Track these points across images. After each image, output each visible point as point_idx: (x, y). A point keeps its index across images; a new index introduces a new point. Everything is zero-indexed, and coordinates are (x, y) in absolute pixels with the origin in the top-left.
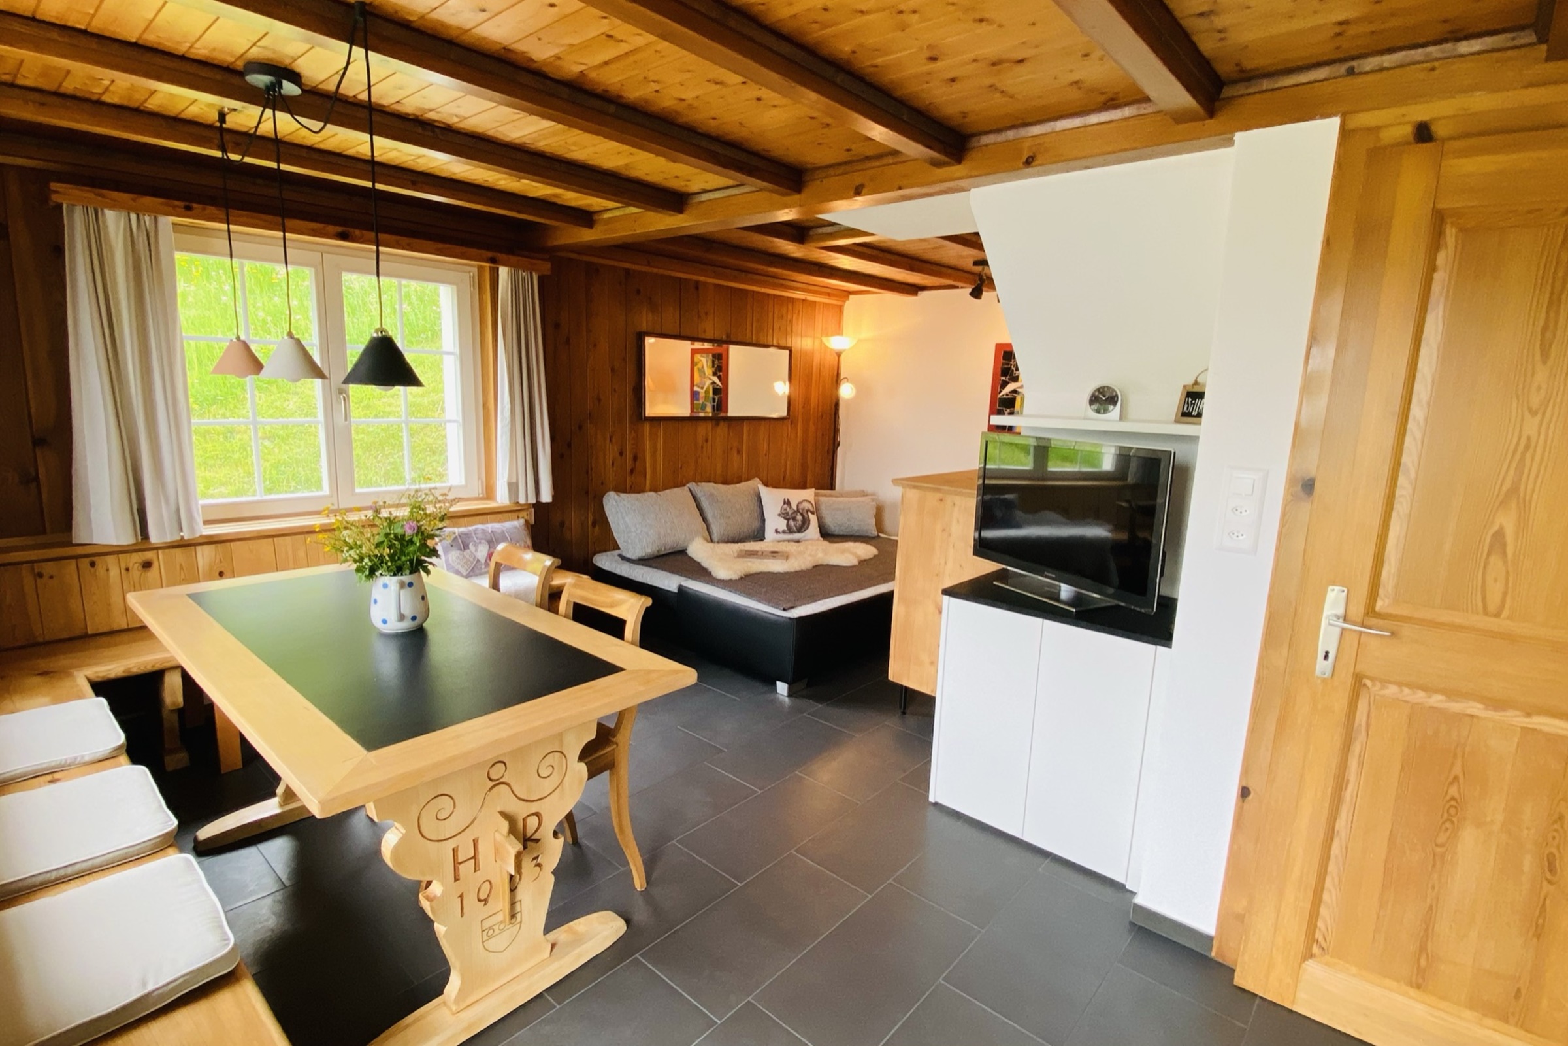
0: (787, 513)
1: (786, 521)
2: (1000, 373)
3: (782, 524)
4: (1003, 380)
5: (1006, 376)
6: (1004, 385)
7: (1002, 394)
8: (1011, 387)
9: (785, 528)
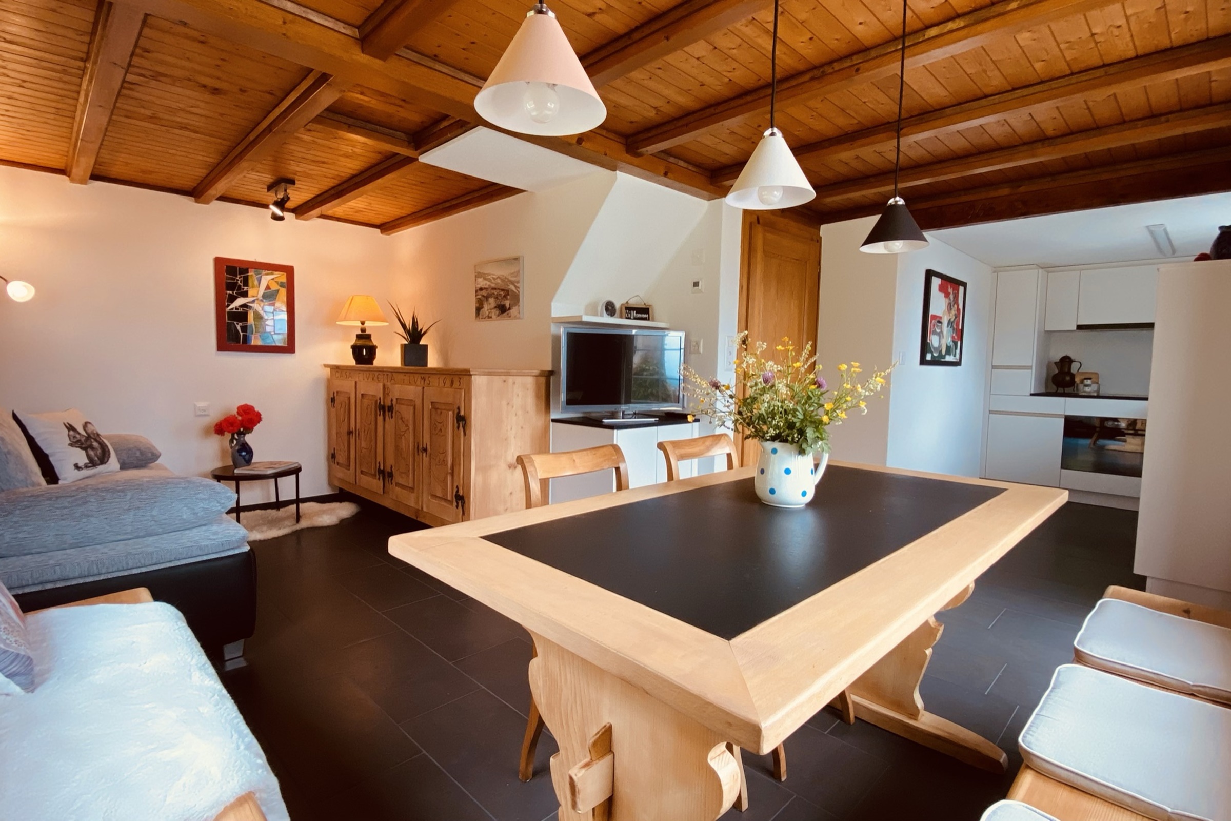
0: (79, 441)
1: (83, 452)
2: (224, 287)
3: (81, 457)
4: (229, 294)
5: (233, 290)
6: (232, 299)
7: (231, 307)
8: (240, 301)
9: (87, 461)
